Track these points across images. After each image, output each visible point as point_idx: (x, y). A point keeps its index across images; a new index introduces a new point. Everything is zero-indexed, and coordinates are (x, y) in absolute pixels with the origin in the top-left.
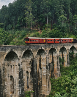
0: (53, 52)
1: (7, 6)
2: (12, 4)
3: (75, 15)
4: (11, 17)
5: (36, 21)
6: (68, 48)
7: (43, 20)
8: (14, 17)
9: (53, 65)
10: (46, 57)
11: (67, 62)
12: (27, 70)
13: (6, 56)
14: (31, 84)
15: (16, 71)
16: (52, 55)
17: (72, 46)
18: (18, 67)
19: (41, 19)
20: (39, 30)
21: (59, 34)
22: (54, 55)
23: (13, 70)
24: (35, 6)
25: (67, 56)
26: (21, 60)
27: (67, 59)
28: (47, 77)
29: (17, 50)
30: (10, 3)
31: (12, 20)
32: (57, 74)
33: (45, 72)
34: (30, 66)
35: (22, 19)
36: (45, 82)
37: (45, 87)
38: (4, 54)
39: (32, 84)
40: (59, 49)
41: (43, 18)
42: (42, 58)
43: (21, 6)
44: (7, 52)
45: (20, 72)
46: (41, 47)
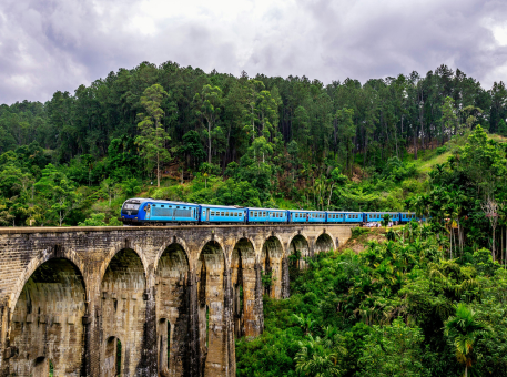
0: (243, 253)
1: (72, 94)
2: (89, 89)
3: (294, 141)
4: (84, 130)
5: (174, 150)
6: (285, 238)
7: (196, 148)
8: (96, 134)
9: (238, 294)
10: (225, 269)
11: (283, 285)
12: (162, 312)
13: (107, 264)
14: (176, 364)
15: (132, 319)
16: (237, 262)
17: (296, 232)
18: (142, 305)
19: (190, 145)
20: (182, 178)
21: (248, 194)
22: (244, 261)
23: (119, 315)
24: (173, 103)
25: (283, 263)
26: (152, 281)
27: (283, 276)
28: (224, 336)
29: (143, 245)
30: (82, 87)
31: (88, 140)
32: (254, 324)
33: (220, 317)
34: (174, 300)
35: (125, 138)
36: (219, 353)
37: (215, 369)
38: (102, 260)
39: (181, 363)
40: (262, 241)
41: (195, 142)
42: (211, 273)
43: (124, 100)
44: (113, 251)
45: (149, 321)
46: (213, 235)
